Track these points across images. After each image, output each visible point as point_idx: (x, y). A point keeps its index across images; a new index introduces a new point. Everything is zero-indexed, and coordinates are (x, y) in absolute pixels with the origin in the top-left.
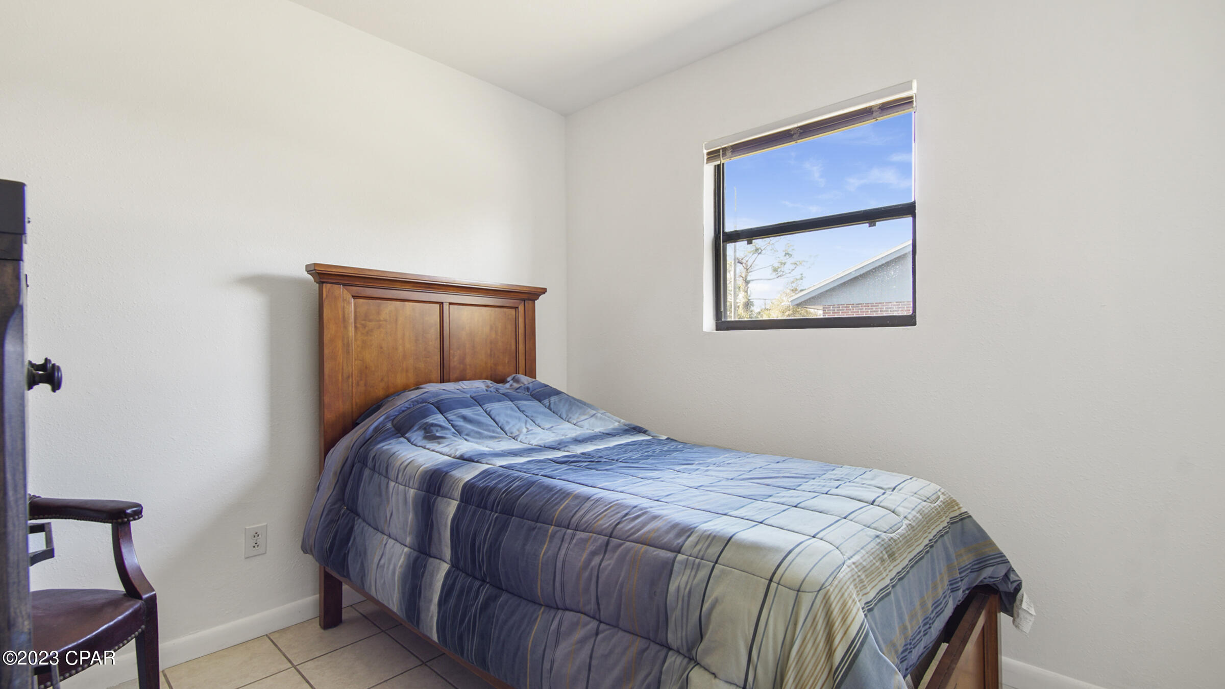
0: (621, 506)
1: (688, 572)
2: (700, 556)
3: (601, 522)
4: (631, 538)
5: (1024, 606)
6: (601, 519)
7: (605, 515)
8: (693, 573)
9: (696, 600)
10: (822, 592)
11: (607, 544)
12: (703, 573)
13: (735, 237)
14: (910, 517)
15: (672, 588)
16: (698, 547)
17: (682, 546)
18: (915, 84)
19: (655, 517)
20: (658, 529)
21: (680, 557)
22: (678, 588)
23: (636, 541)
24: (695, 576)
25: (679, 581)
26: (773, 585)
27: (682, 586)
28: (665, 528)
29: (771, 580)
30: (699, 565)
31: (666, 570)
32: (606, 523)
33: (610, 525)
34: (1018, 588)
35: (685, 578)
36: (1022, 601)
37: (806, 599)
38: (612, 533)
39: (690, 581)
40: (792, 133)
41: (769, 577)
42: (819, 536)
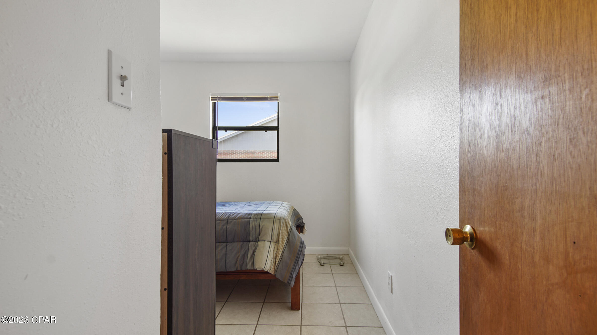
0: (226, 213)
1: (254, 222)
2: (256, 218)
3: (223, 217)
4: (235, 219)
5: (305, 229)
6: (222, 217)
7: (223, 216)
8: (255, 222)
9: (258, 227)
10: (284, 219)
11: (227, 222)
12: (258, 222)
13: (221, 128)
14: (289, 208)
15: (251, 226)
16: (255, 216)
17: (251, 217)
18: (279, 94)
19: (239, 213)
20: (242, 215)
21: (251, 220)
22: (252, 226)
23: (238, 219)
24: (256, 223)
25: (252, 224)
26: (275, 220)
27: (253, 225)
28: (244, 215)
29: (274, 219)
30: (256, 220)
31: (249, 223)
32: (225, 217)
33: (226, 217)
34: (304, 225)
35: (254, 224)
36: (305, 228)
37: (282, 221)
38: (228, 219)
39: (255, 224)
40: (244, 98)
41: (273, 218)
42: (278, 210)
